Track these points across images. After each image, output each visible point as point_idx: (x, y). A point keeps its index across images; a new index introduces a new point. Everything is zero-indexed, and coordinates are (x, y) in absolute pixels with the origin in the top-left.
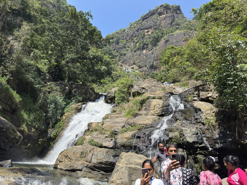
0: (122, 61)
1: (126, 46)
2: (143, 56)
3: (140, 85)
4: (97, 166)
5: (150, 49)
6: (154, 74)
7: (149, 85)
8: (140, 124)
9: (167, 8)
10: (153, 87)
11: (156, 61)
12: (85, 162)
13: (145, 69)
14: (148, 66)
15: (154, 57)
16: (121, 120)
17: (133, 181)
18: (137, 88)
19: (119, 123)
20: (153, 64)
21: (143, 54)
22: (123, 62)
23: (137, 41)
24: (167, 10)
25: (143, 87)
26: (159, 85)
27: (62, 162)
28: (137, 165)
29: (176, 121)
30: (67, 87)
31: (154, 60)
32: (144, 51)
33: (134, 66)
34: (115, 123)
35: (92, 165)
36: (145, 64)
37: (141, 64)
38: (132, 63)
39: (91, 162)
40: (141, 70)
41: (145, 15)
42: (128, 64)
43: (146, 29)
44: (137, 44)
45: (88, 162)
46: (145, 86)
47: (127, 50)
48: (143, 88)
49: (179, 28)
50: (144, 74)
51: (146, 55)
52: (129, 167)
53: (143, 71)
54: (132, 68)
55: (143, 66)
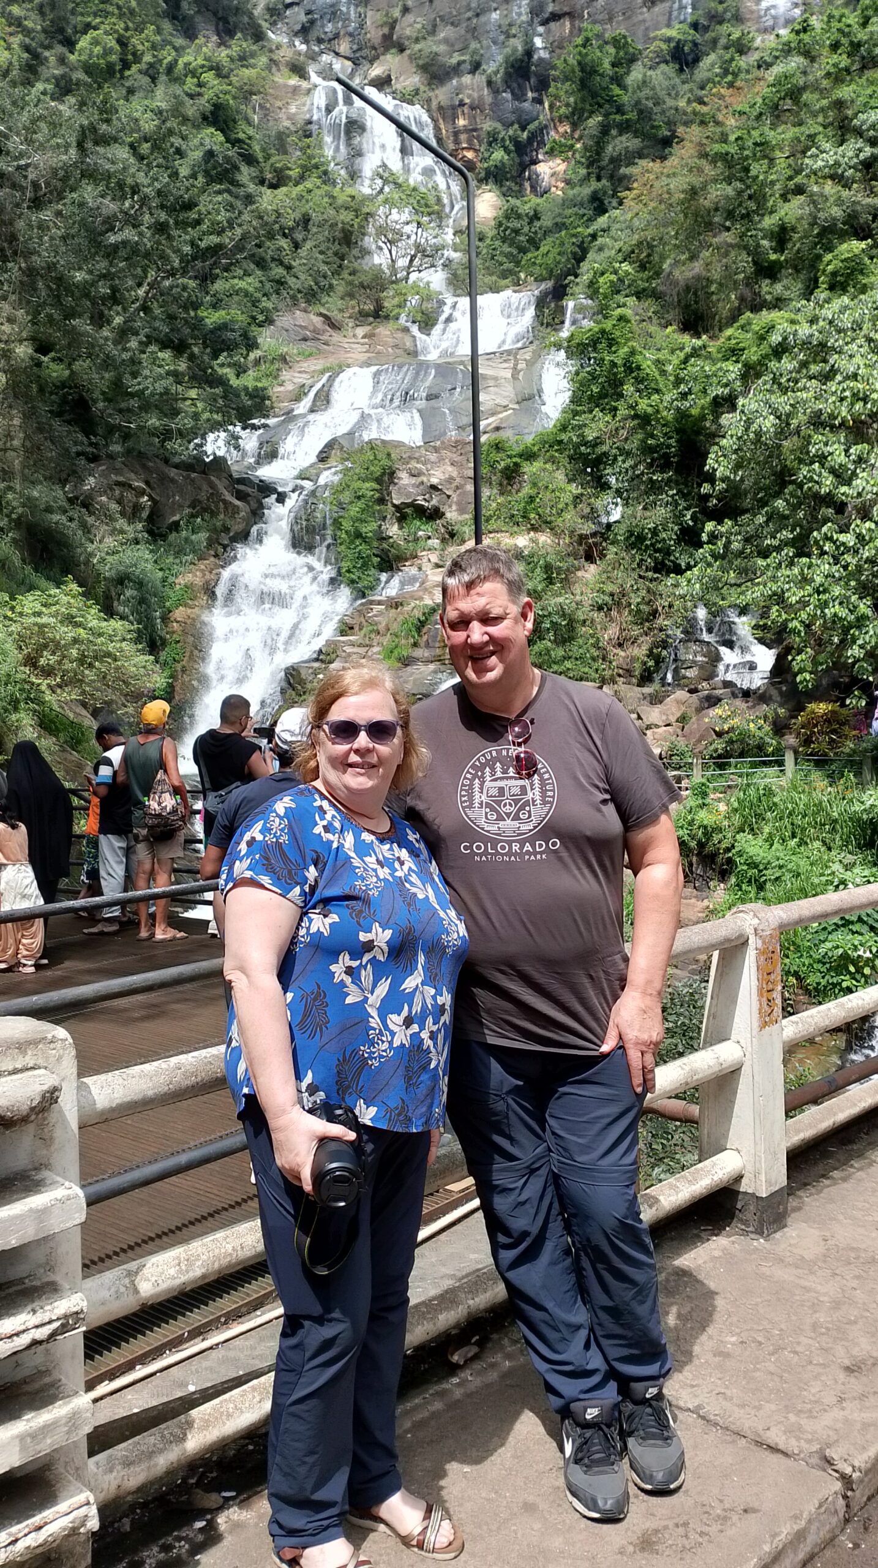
7: (455, 474)
11: (546, 21)
13: (471, 86)
14: (495, 64)
18: (413, 485)
20: (529, 52)
31: (535, 11)
33: (390, 63)
36: (474, 45)
37: (432, 46)
38: (374, 34)
40: (442, 95)
42: (344, 47)
48: (434, 488)
50: (467, 130)
53: (462, 104)
54: (378, 78)
55: (459, 64)
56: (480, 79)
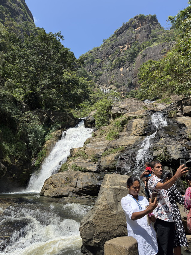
0: (98, 82)
1: (101, 66)
2: (120, 74)
3: (119, 106)
4: (83, 190)
5: (127, 67)
6: (133, 93)
7: (129, 105)
8: (122, 146)
9: (141, 19)
10: (133, 107)
11: (134, 78)
12: (71, 188)
13: (123, 88)
14: (127, 85)
15: (132, 75)
16: (103, 143)
17: (119, 201)
18: (117, 109)
19: (101, 146)
20: (132, 82)
21: (120, 72)
22: (99, 84)
23: (113, 59)
24: (142, 22)
25: (123, 107)
26: (139, 104)
27: (48, 189)
28: (122, 185)
29: (159, 139)
30: (45, 115)
31: (132, 77)
32: (121, 69)
33: (111, 86)
34: (97, 146)
35: (78, 190)
36: (123, 82)
37: (118, 83)
38: (109, 83)
39: (76, 187)
40: (119, 89)
41: (118, 29)
42: (105, 85)
43: (121, 45)
44: (113, 62)
45: (73, 187)
46: (125, 106)
47: (103, 70)
48: (123, 109)
49: (156, 40)
50: (123, 93)
51: (124, 73)
52: (114, 188)
53: (122, 90)
54: (110, 88)
55: (121, 85)
56: (125, 87)
